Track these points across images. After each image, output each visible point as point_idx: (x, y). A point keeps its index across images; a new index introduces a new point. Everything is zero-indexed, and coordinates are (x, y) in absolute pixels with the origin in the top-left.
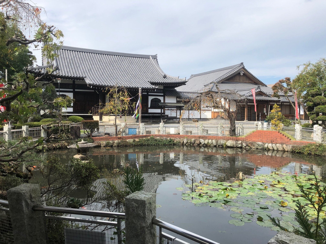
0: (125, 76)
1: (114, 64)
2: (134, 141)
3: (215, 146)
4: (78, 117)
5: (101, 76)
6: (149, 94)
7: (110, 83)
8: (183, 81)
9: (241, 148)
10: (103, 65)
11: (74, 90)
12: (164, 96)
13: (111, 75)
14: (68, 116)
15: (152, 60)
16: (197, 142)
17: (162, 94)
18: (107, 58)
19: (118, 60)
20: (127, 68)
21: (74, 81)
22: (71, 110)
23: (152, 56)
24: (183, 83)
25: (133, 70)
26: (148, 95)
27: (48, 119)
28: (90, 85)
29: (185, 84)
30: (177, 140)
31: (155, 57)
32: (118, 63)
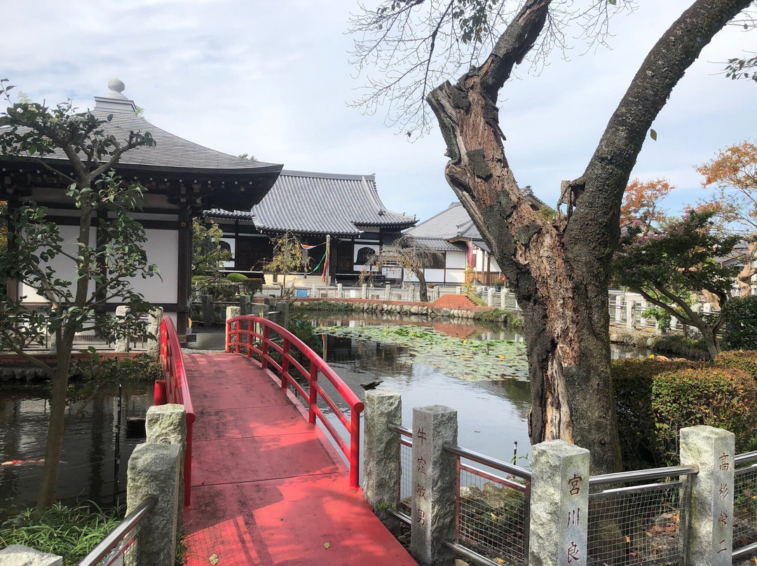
0: (316, 213)
1: (300, 192)
2: (302, 304)
3: (399, 313)
4: (240, 275)
5: (278, 213)
6: (356, 240)
7: (290, 225)
8: (410, 221)
9: (426, 315)
10: (283, 195)
11: (237, 234)
12: (380, 244)
13: (293, 211)
14: (227, 273)
15: (366, 184)
16: (380, 308)
17: (378, 241)
18: (290, 183)
19: (308, 185)
20: (321, 199)
21: (237, 222)
22: (232, 264)
23: (366, 177)
24: (411, 224)
25: (329, 202)
26: (353, 243)
27: (200, 277)
28: (259, 228)
29: (415, 226)
30: (356, 305)
31: (371, 179)
32: (307, 191)
